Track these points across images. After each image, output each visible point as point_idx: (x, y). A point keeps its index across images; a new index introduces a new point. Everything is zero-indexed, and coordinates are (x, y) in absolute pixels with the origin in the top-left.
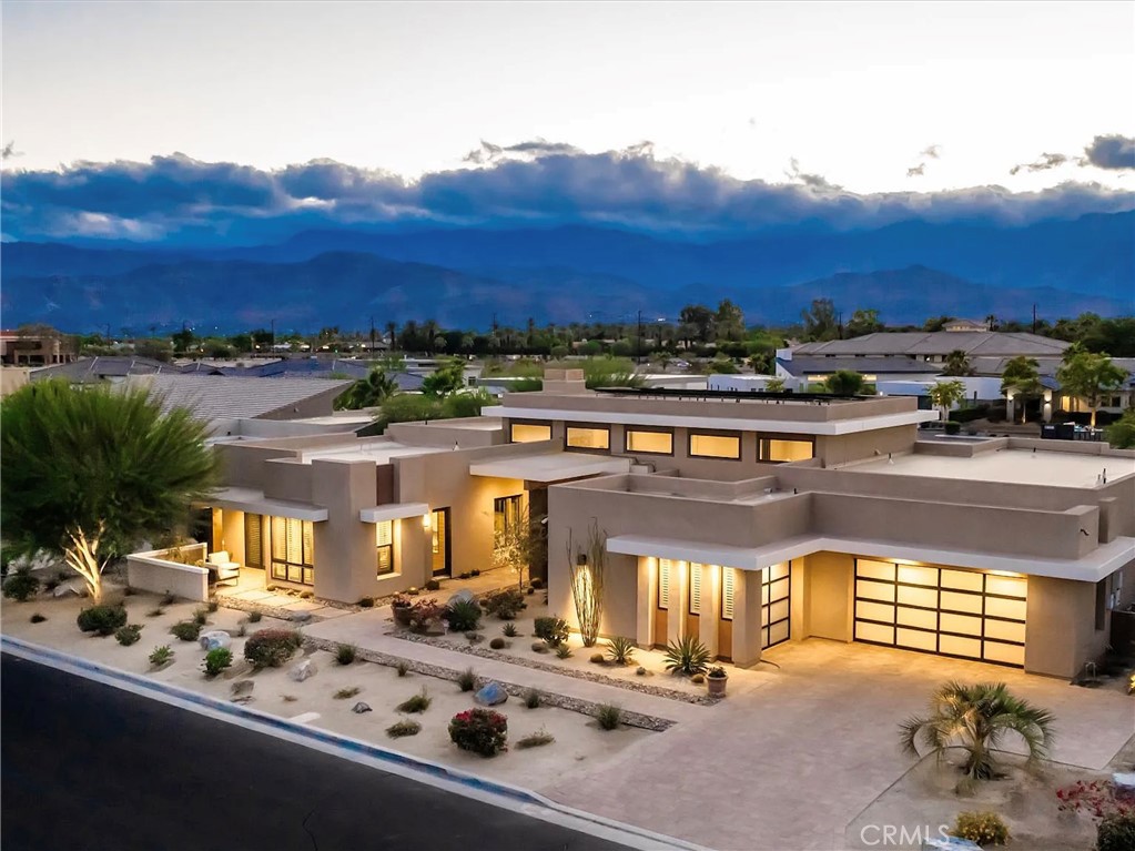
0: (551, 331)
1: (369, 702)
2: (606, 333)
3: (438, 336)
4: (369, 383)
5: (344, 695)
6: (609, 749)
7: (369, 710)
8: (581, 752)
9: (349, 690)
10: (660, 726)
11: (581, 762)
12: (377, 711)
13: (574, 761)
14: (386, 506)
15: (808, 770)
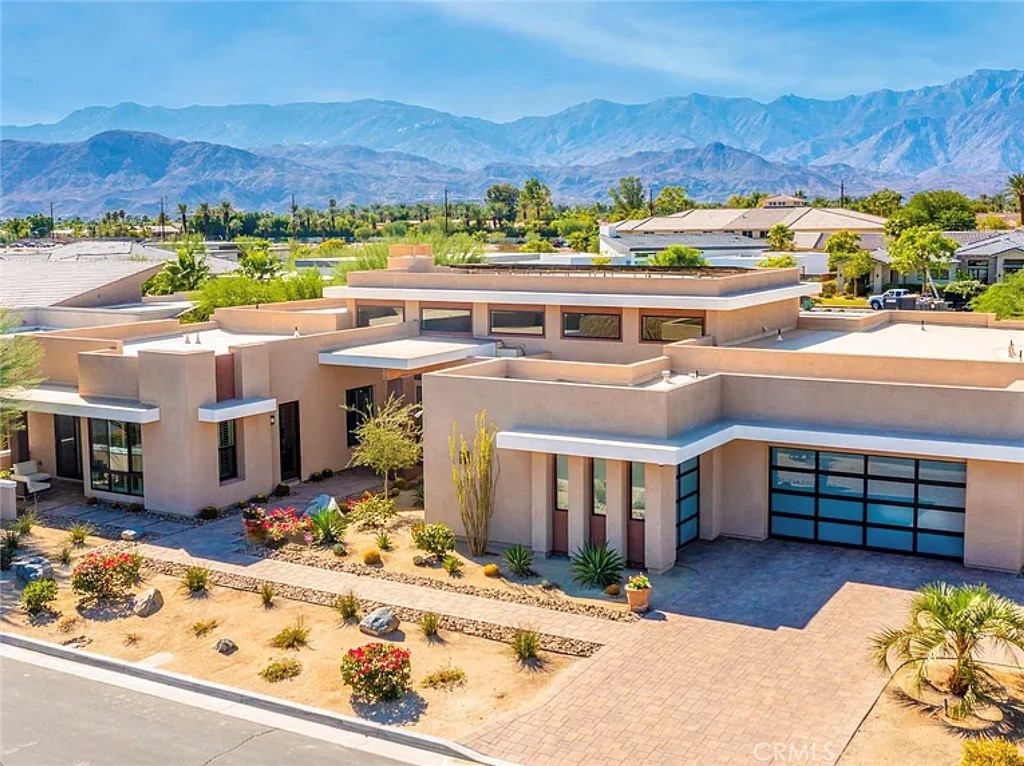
0: (352, 212)
1: (232, 636)
2: (412, 213)
3: (232, 218)
4: (178, 265)
5: (201, 631)
6: (533, 681)
7: (235, 648)
8: (500, 690)
9: (205, 624)
10: (585, 651)
11: (501, 700)
12: (245, 648)
13: (496, 700)
14: (228, 402)
15: (769, 697)
